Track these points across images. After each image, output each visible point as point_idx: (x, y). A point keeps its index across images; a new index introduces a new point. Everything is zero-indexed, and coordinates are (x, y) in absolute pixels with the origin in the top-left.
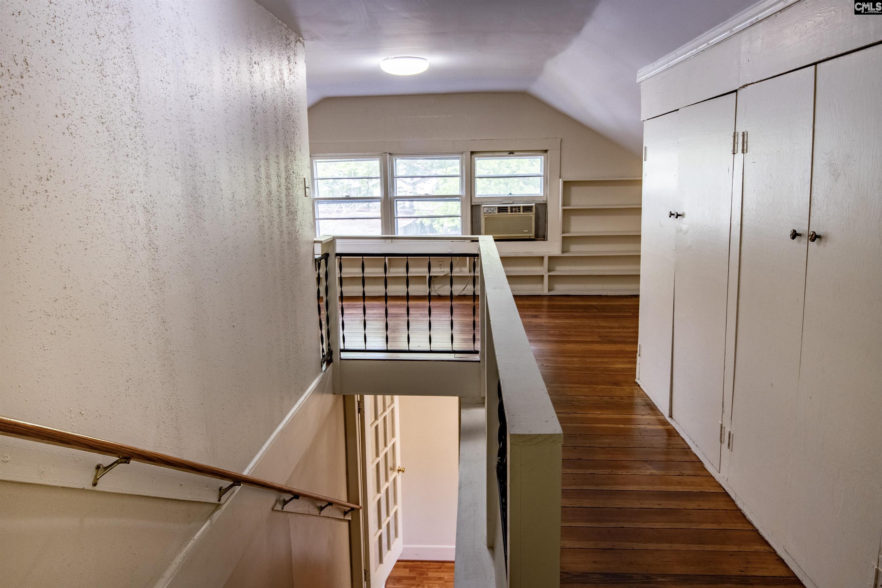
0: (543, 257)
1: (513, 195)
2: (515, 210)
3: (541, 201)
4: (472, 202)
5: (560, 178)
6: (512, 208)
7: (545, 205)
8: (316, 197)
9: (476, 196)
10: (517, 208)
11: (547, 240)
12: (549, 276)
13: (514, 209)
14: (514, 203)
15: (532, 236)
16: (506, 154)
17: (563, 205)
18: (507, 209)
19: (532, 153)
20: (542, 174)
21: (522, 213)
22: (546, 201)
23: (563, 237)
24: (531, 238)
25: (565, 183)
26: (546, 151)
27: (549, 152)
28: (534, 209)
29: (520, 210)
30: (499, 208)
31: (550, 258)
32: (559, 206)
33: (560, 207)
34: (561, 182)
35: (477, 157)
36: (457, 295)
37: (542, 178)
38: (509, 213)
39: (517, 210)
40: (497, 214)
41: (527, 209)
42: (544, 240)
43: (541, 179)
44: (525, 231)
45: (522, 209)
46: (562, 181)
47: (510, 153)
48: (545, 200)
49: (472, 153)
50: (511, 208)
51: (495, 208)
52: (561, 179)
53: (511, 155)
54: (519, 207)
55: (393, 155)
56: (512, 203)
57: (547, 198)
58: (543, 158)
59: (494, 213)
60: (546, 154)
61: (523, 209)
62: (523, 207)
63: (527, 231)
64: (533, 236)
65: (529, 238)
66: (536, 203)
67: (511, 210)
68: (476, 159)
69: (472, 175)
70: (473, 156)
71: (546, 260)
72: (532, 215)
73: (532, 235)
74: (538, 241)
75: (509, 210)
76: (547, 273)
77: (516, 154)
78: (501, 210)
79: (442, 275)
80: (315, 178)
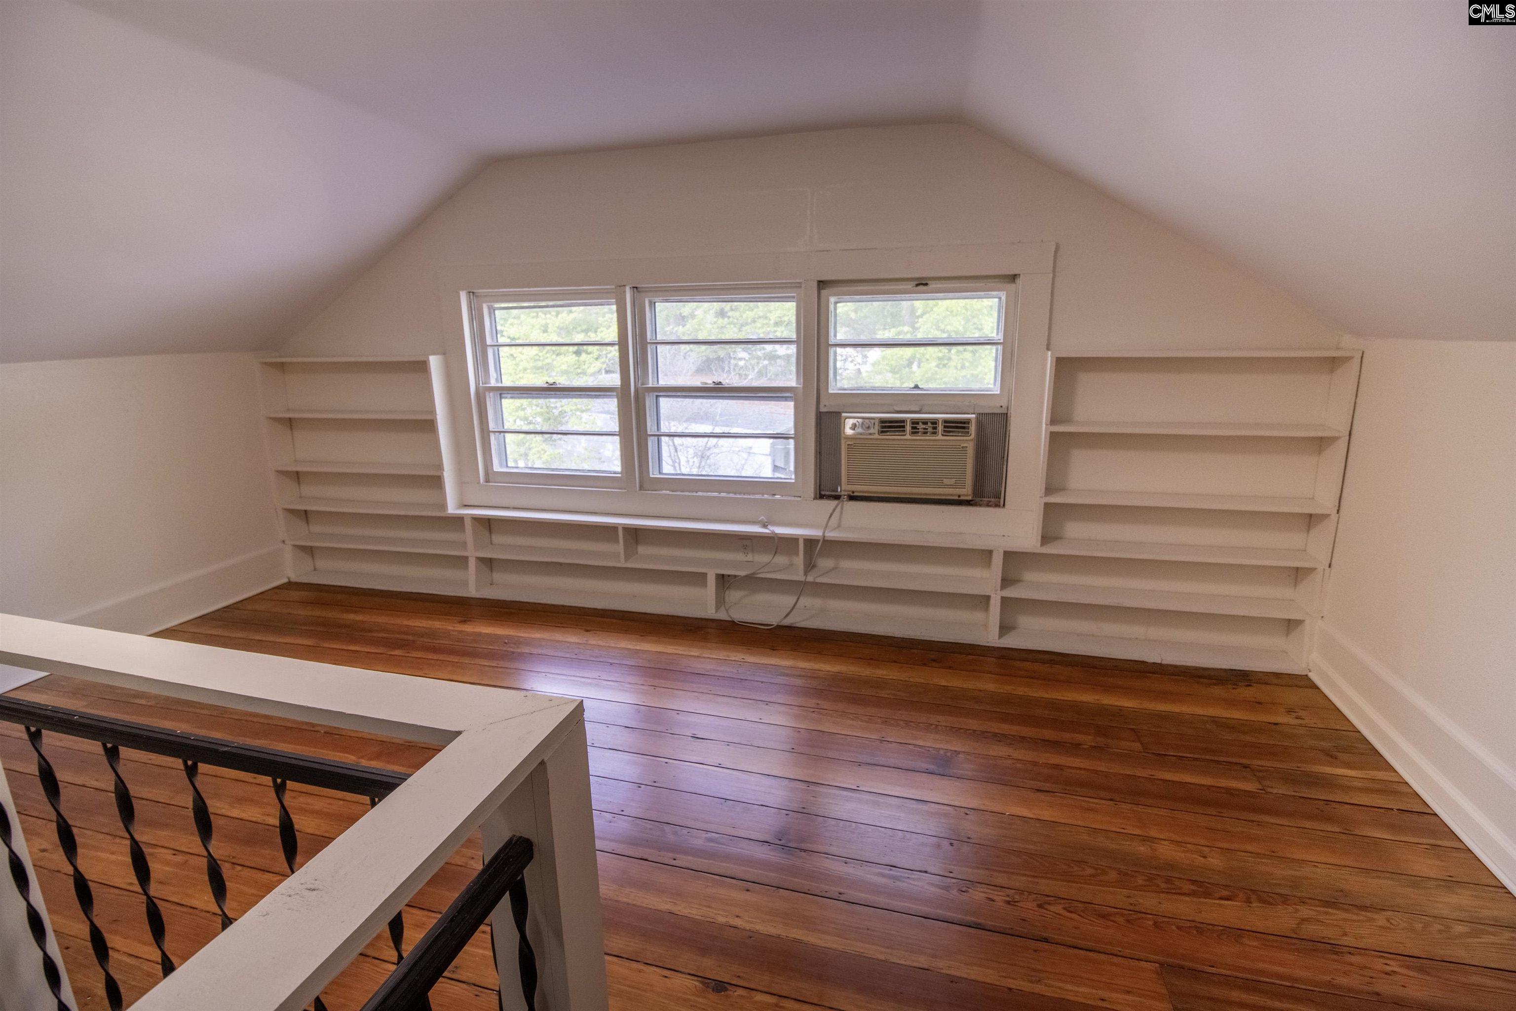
0: (990, 552)
1: (922, 389)
2: (924, 429)
3: (993, 407)
4: (822, 406)
5: (1048, 349)
6: (918, 423)
7: (1004, 417)
8: (493, 383)
9: (831, 391)
10: (929, 424)
11: (1004, 505)
12: (1003, 599)
13: (921, 426)
14: (923, 411)
15: (964, 495)
16: (910, 286)
17: (1053, 421)
18: (904, 427)
19: (977, 285)
20: (1000, 337)
21: (940, 437)
22: (1008, 408)
23: (1047, 505)
24: (962, 498)
25: (1061, 363)
26: (1013, 278)
27: (1020, 281)
28: (973, 428)
29: (935, 428)
30: (882, 421)
31: (1009, 556)
32: (1041, 422)
33: (1044, 426)
34: (1049, 359)
35: (835, 295)
36: (775, 624)
37: (1000, 347)
38: (908, 437)
39: (930, 430)
40: (876, 436)
41: (956, 427)
42: (997, 505)
43: (997, 350)
44: (946, 481)
45: (940, 428)
46: (1051, 357)
47: (917, 285)
48: (1005, 405)
49: (822, 284)
50: (915, 422)
51: (872, 421)
52: (1049, 353)
53: (921, 288)
54: (934, 422)
55: (643, 291)
56: (917, 409)
57: (1009, 401)
58: (1003, 295)
59: (870, 434)
60: (1012, 287)
61: (945, 427)
62: (946, 421)
63: (952, 481)
64: (967, 495)
65: (957, 498)
66: (981, 411)
67: (913, 428)
68: (832, 300)
69: (822, 340)
70: (824, 292)
71: (998, 561)
72: (968, 442)
73: (967, 492)
74: (980, 505)
75: (908, 428)
76: (999, 592)
77: (933, 285)
78: (890, 426)
79: (742, 573)
80: (488, 344)
